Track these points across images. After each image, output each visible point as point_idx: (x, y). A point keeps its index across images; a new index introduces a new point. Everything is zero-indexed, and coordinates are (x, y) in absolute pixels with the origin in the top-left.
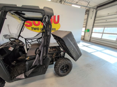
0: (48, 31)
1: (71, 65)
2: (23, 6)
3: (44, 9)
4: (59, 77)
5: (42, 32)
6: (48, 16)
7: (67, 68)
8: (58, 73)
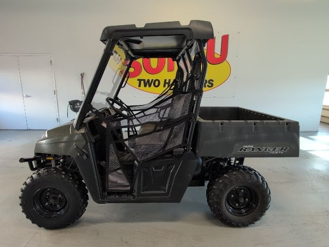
0: (197, 79)
1: (266, 191)
2: (147, 25)
3: (190, 27)
4: (221, 226)
5: (172, 88)
6: (199, 40)
7: (251, 200)
8: (219, 210)
